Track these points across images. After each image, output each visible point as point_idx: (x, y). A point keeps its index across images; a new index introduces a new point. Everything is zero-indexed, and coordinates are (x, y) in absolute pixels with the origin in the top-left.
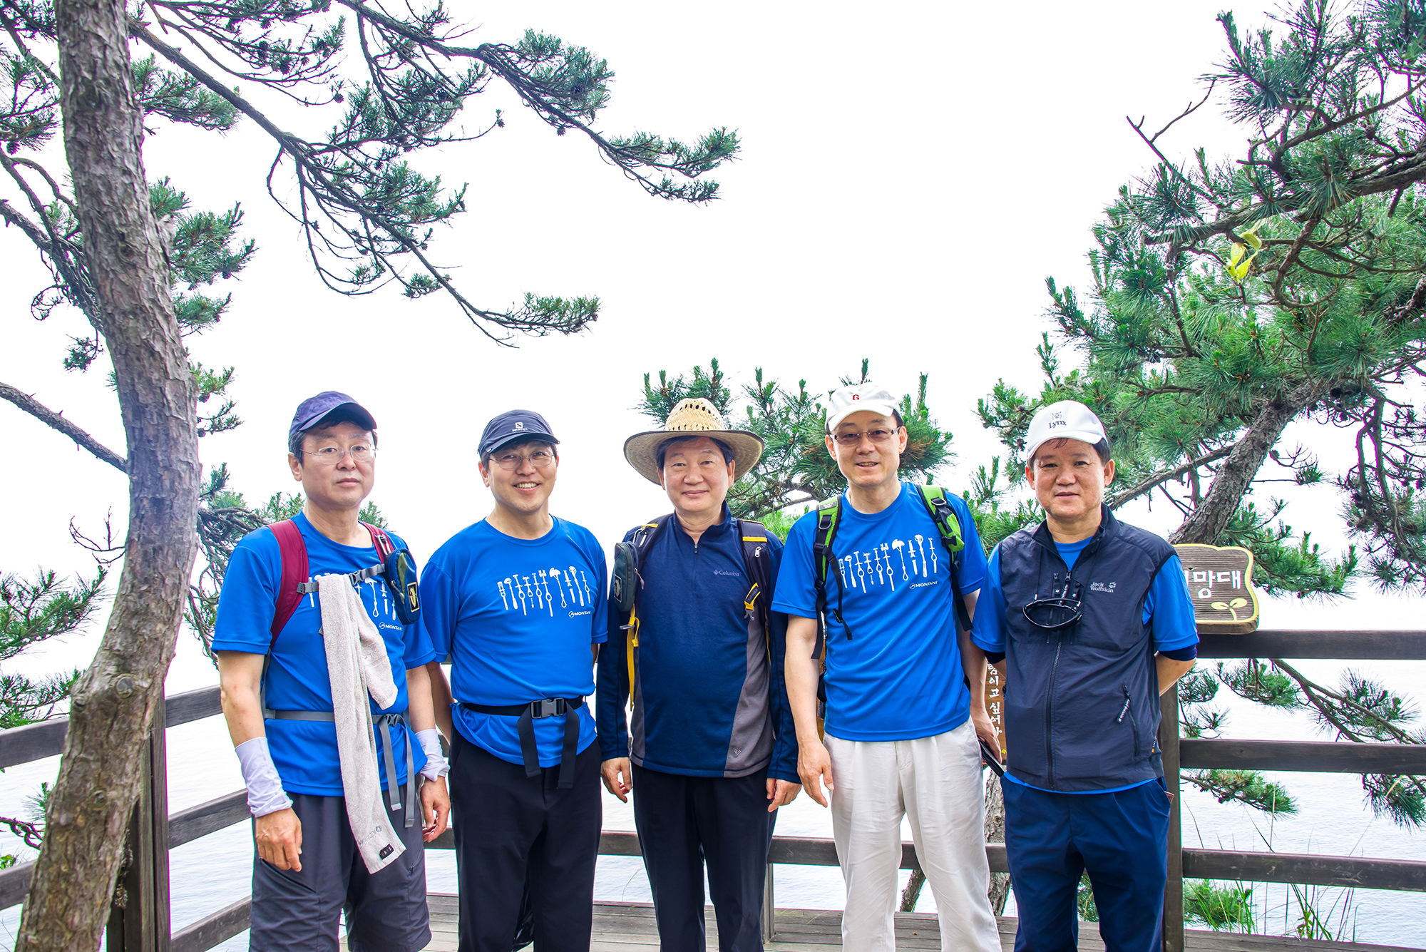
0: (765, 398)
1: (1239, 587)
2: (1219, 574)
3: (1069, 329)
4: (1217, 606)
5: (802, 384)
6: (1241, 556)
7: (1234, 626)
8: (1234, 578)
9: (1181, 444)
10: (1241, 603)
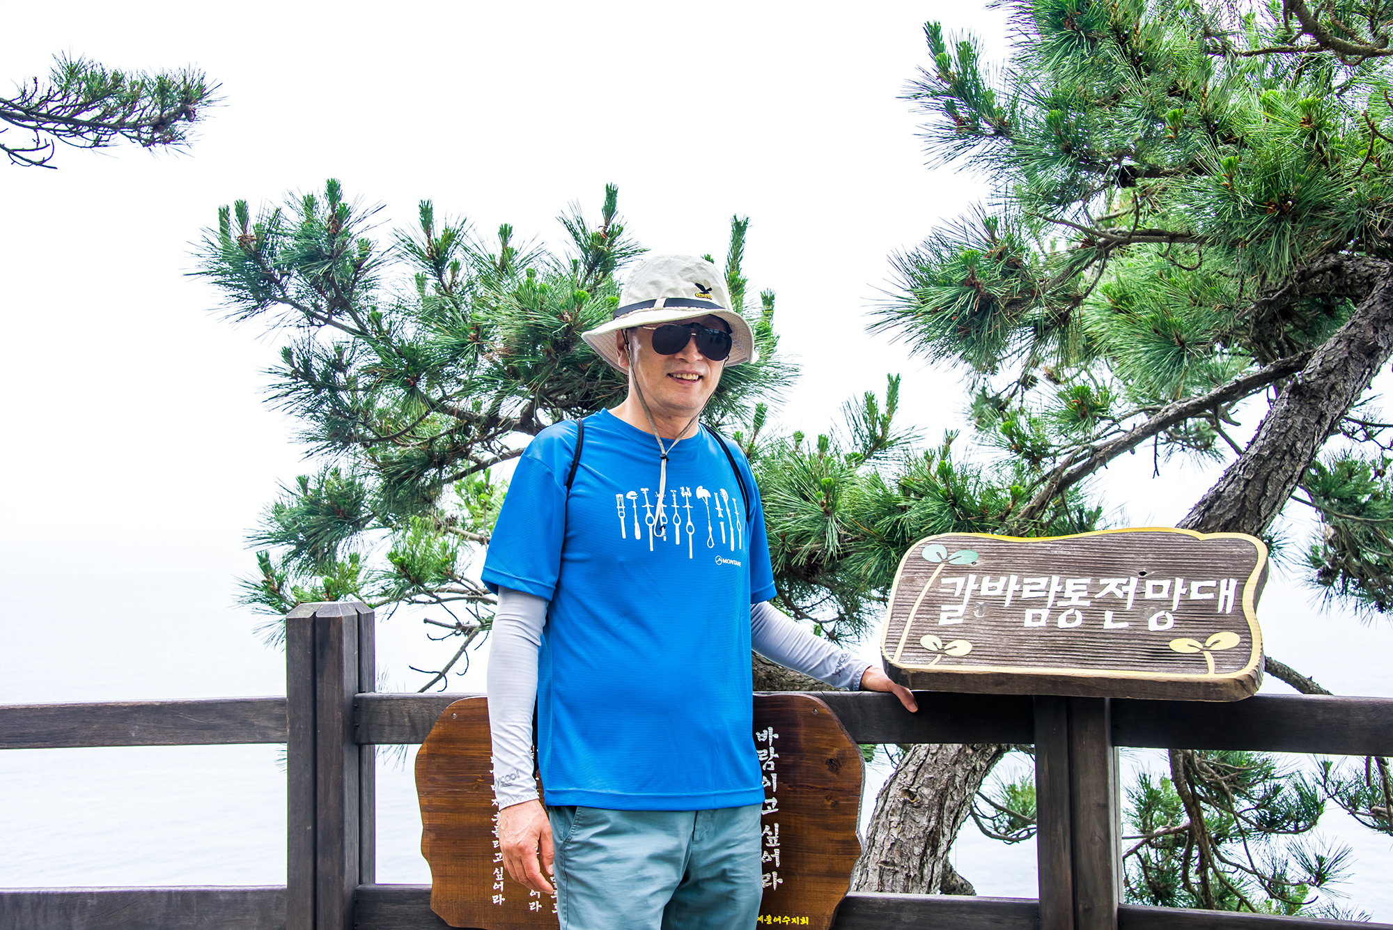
0: (437, 258)
1: (1229, 610)
2: (1195, 585)
3: (960, 122)
4: (1180, 645)
5: (505, 233)
6: (1244, 551)
7: (1207, 685)
8: (1223, 592)
9: (1182, 343)
10: (1228, 640)
